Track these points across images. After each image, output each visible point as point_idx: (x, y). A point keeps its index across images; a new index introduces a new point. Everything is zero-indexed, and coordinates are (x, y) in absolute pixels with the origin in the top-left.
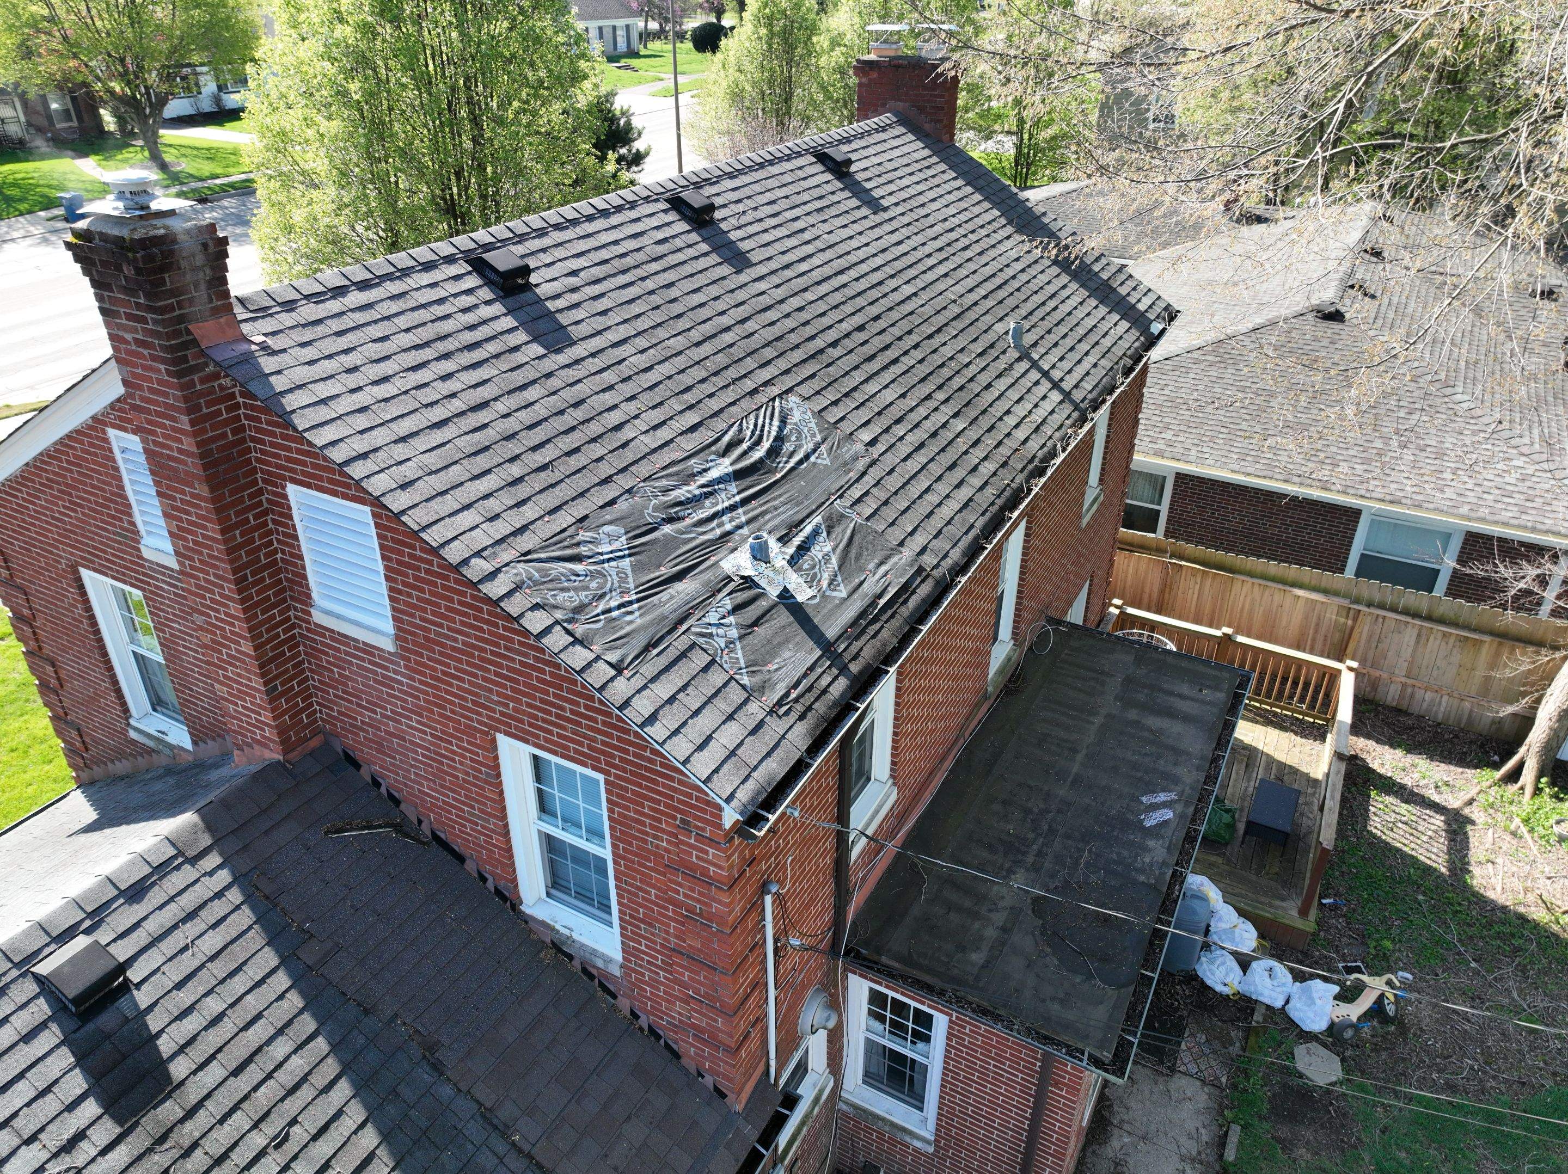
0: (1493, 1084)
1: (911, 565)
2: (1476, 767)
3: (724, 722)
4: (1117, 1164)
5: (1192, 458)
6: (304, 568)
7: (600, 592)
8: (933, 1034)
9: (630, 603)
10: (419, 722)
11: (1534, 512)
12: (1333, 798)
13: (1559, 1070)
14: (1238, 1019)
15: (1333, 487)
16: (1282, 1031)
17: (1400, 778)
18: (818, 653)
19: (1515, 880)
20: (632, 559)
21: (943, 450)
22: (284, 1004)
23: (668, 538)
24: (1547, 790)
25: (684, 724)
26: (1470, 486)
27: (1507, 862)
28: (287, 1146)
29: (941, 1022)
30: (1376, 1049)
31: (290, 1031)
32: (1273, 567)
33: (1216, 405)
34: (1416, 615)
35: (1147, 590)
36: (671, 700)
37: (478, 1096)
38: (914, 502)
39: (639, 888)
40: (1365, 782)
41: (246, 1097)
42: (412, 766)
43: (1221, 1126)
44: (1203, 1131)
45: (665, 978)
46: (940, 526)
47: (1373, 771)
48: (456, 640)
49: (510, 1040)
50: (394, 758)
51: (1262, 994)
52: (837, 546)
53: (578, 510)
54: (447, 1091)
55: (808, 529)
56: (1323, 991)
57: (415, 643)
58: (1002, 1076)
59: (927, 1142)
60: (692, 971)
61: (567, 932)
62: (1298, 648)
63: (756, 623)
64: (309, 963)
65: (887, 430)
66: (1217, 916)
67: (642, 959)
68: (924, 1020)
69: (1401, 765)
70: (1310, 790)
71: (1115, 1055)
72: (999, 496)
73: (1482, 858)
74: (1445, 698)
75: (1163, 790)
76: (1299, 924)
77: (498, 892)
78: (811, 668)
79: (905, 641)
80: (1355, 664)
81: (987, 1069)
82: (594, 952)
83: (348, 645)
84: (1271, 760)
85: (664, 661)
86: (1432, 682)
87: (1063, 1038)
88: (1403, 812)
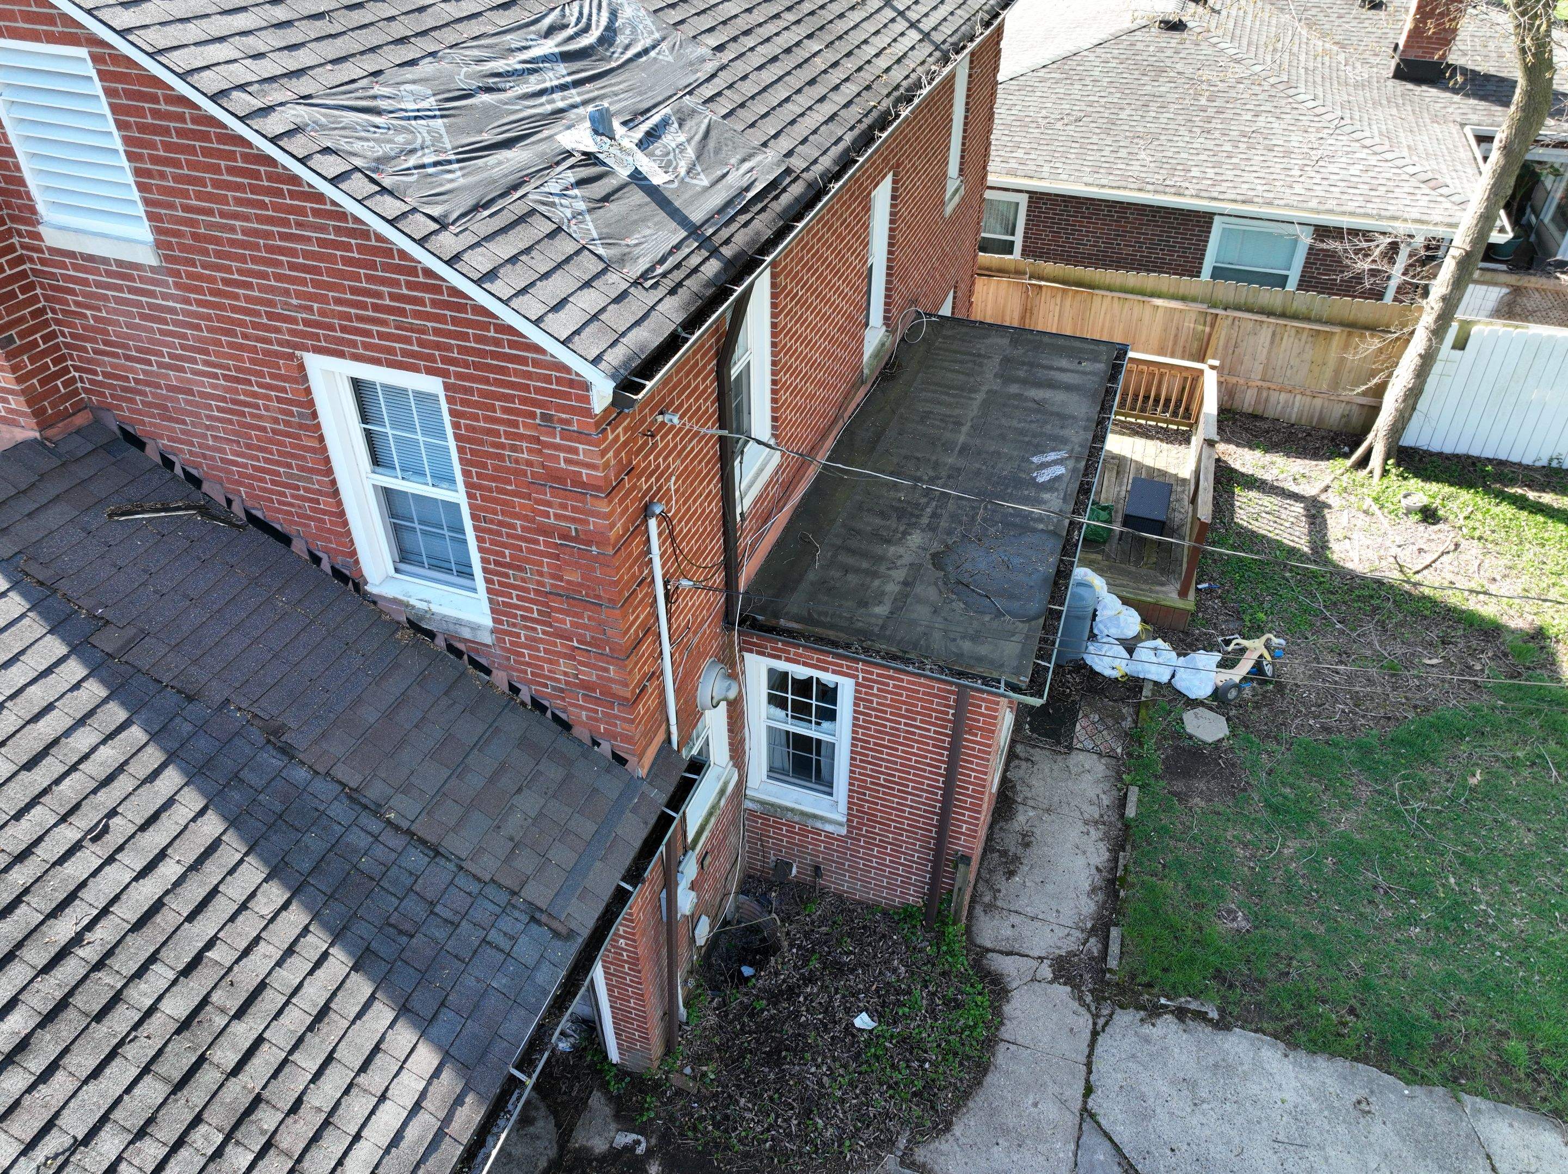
0: (1363, 722)
1: (778, 165)
2: (1328, 459)
3: (580, 288)
4: (1024, 836)
5: (1045, 175)
6: (18, 168)
7: (409, 147)
8: (838, 708)
9: (449, 162)
10: (206, 363)
11: (1378, 200)
12: (1206, 479)
13: (1418, 702)
14: (1128, 697)
15: (1186, 192)
16: (1170, 701)
17: (1259, 474)
18: (684, 234)
19: (1370, 551)
20: (445, 120)
21: (800, 66)
22: (82, 694)
23: (486, 108)
24: (1394, 471)
25: (532, 284)
26: (1318, 181)
27: (1362, 537)
28: (107, 838)
29: (846, 689)
30: (1257, 706)
31: (94, 721)
32: (1132, 278)
33: (1066, 121)
34: (1270, 314)
35: (1008, 312)
36: (513, 260)
37: (339, 776)
38: (774, 109)
39: (501, 523)
40: (1229, 481)
41: (45, 792)
42: (208, 428)
43: (1120, 790)
44: (1103, 796)
45: (544, 632)
46: (805, 134)
47: (1236, 471)
48: (232, 229)
49: (372, 720)
50: (184, 422)
51: (1149, 672)
52: (692, 138)
53: (371, 63)
54: (301, 774)
55: (656, 119)
56: (1207, 660)
57: (183, 248)
58: (914, 734)
59: (840, 824)
60: (576, 615)
61: (423, 606)
62: (1161, 353)
63: (606, 198)
64: (109, 651)
65: (734, 39)
66: (1102, 604)
67: (515, 616)
68: (829, 694)
69: (1260, 463)
70: (1179, 489)
71: (1031, 681)
72: (866, 115)
73: (1340, 536)
74: (1298, 397)
75: (1053, 450)
76: (1180, 604)
77: (337, 573)
78: (677, 247)
79: (780, 234)
80: (1216, 363)
81: (897, 729)
82: (459, 622)
83: (96, 272)
84: (1140, 466)
85: (497, 223)
86: (1286, 382)
87: (978, 670)
88: (1266, 504)
